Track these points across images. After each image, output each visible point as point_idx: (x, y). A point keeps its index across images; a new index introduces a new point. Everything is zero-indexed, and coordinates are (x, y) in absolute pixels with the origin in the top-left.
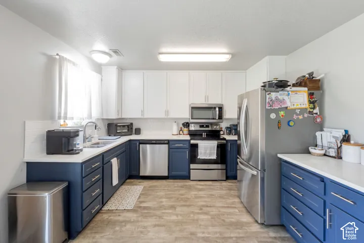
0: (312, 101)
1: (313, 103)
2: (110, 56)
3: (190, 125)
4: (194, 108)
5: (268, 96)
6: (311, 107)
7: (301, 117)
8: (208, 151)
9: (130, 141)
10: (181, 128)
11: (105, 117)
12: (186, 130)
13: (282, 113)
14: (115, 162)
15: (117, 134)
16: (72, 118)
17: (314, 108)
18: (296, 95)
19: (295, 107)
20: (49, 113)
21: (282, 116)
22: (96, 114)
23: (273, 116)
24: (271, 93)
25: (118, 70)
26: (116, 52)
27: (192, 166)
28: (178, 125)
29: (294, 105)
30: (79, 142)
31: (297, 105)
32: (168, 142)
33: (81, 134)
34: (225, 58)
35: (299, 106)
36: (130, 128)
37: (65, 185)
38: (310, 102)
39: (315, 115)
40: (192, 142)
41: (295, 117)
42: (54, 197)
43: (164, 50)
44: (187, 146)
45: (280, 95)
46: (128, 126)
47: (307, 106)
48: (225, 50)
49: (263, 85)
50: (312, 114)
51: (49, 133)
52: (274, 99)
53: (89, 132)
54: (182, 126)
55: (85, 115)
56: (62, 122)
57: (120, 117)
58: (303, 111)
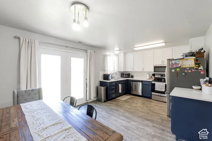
0: (197, 63)
1: (198, 64)
2: (119, 51)
3: (156, 75)
4: (155, 67)
5: (170, 62)
6: (196, 66)
7: (190, 71)
8: (160, 87)
9: (128, 80)
10: (151, 76)
11: (120, 71)
12: (153, 78)
13: (178, 69)
14: (120, 85)
15: (123, 77)
16: (109, 71)
17: (199, 67)
18: (187, 61)
19: (186, 66)
20: (104, 70)
21: (178, 71)
22: (116, 70)
23: (173, 71)
24: (173, 61)
25: (124, 54)
26: (120, 50)
27: (153, 93)
28: (149, 75)
29: (185, 66)
30: (110, 77)
31: (187, 66)
32: (142, 81)
33: (110, 75)
34: (163, 44)
35: (189, 66)
36: (128, 75)
37: (106, 87)
38: (196, 64)
39: (199, 70)
40: (153, 82)
41: (186, 71)
42: (104, 89)
43: (136, 46)
44: (150, 84)
45: (177, 61)
46: (128, 74)
47: (194, 66)
48: (162, 41)
49: (183, 55)
50: (198, 70)
51: (104, 74)
52: (174, 63)
53: (114, 75)
54: (152, 75)
55: (113, 70)
56: (107, 72)
57: (125, 71)
58: (191, 68)
